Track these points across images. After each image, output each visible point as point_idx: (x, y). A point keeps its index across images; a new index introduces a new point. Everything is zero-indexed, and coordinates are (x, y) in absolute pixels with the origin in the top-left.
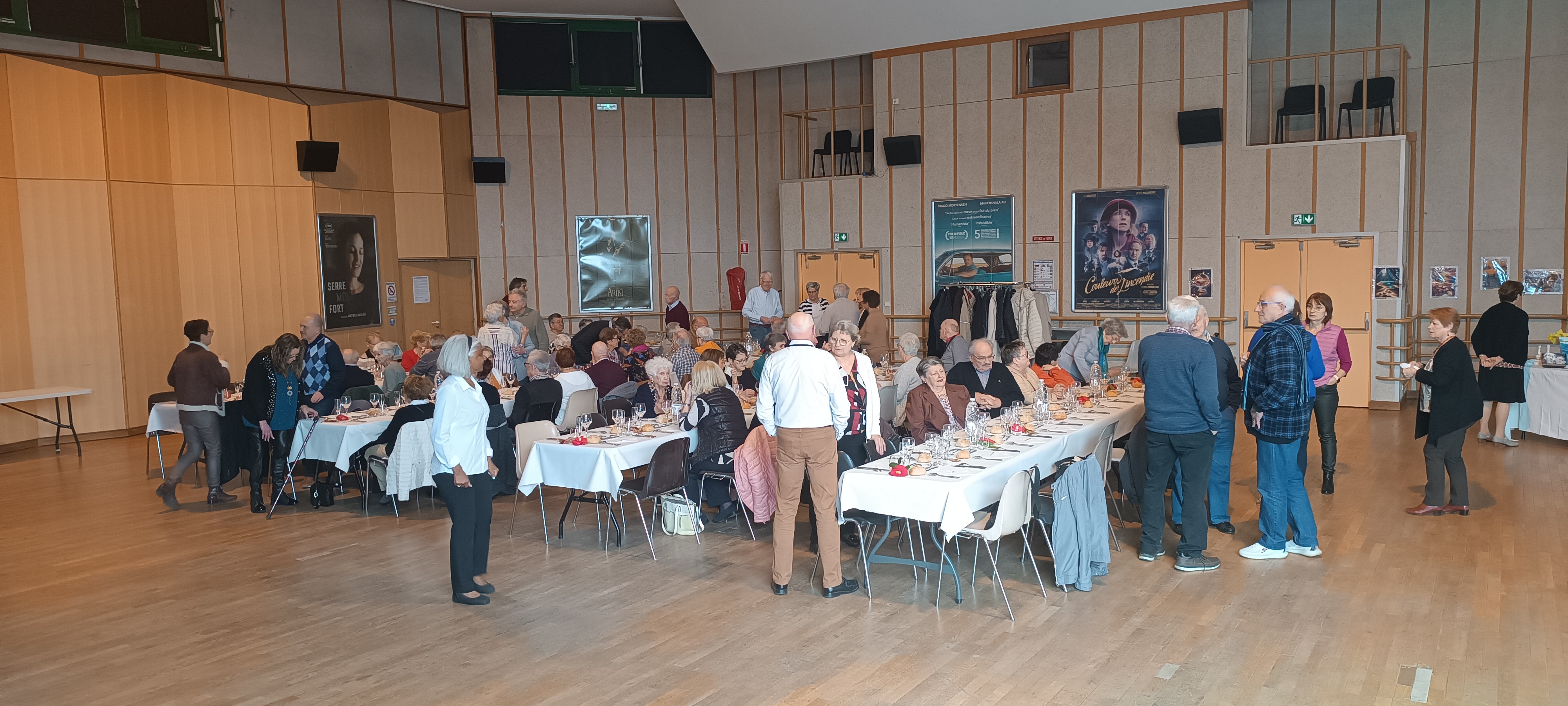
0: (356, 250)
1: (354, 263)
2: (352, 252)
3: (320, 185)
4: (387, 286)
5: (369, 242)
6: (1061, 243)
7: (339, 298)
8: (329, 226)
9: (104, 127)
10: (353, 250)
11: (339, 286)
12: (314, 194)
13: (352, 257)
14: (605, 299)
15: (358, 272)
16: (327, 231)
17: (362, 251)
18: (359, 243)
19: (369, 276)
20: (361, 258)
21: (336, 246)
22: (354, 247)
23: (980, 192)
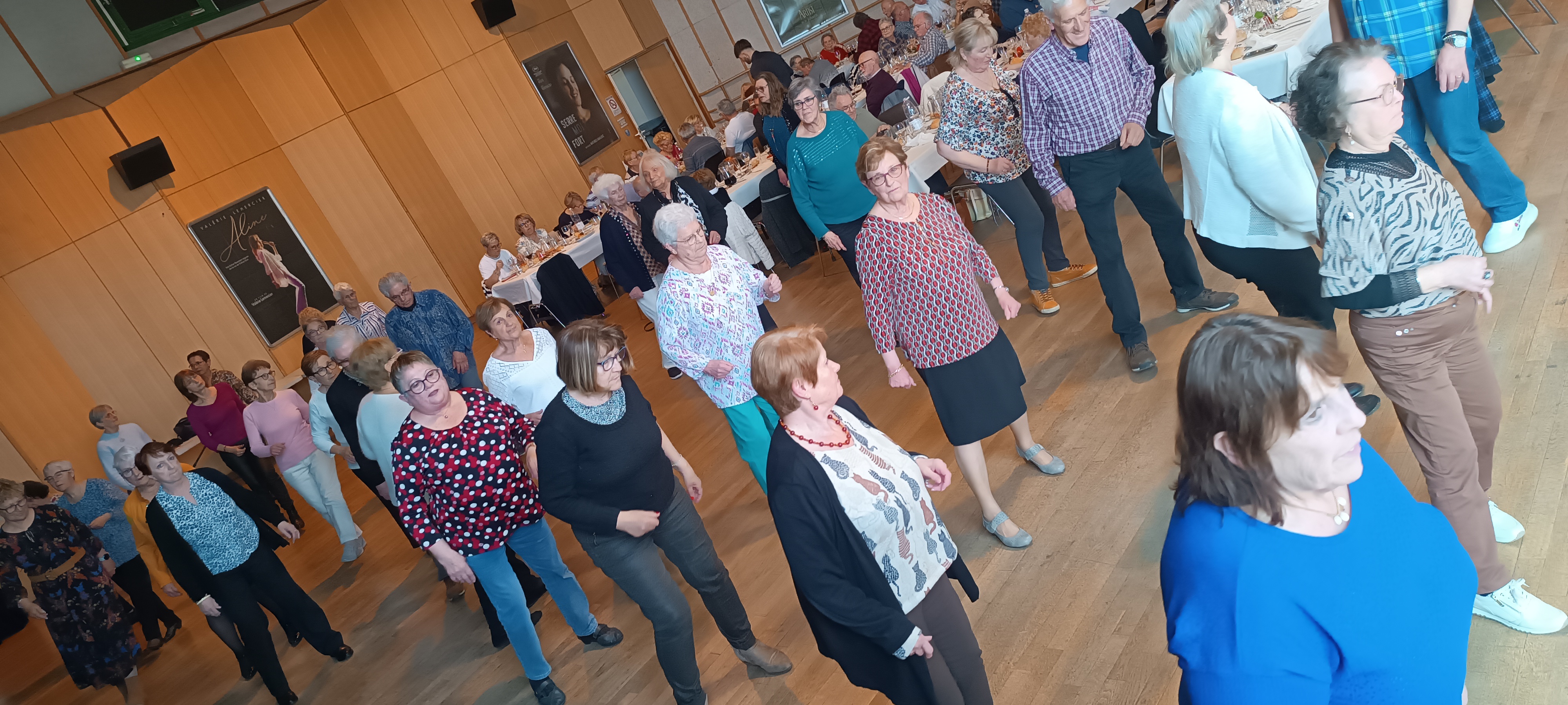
0: (567, 81)
1: (572, 94)
2: (565, 84)
3: (510, 34)
4: (608, 102)
5: (574, 68)
7: (576, 132)
8: (535, 69)
9: (318, 68)
10: (565, 81)
11: (571, 120)
12: (510, 45)
13: (567, 87)
14: (799, 23)
15: (579, 100)
16: (536, 75)
17: (572, 78)
18: (566, 73)
19: (589, 100)
20: (575, 86)
21: (550, 85)
22: (564, 78)
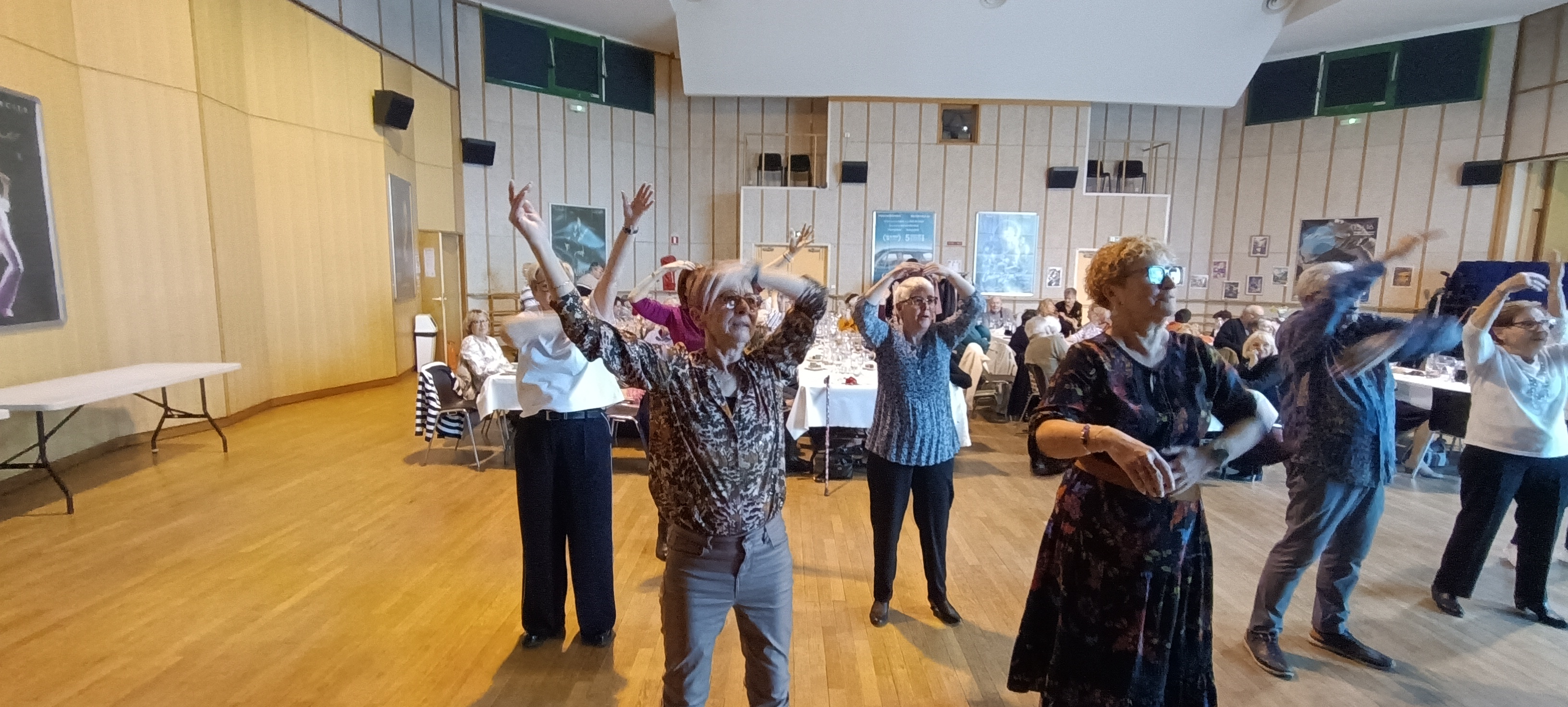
1: (404, 232)
2: (403, 217)
5: (408, 209)
6: (966, 247)
7: (400, 266)
8: (394, 188)
12: (385, 152)
15: (406, 240)
16: (395, 194)
17: (406, 218)
18: (405, 209)
23: (910, 207)
